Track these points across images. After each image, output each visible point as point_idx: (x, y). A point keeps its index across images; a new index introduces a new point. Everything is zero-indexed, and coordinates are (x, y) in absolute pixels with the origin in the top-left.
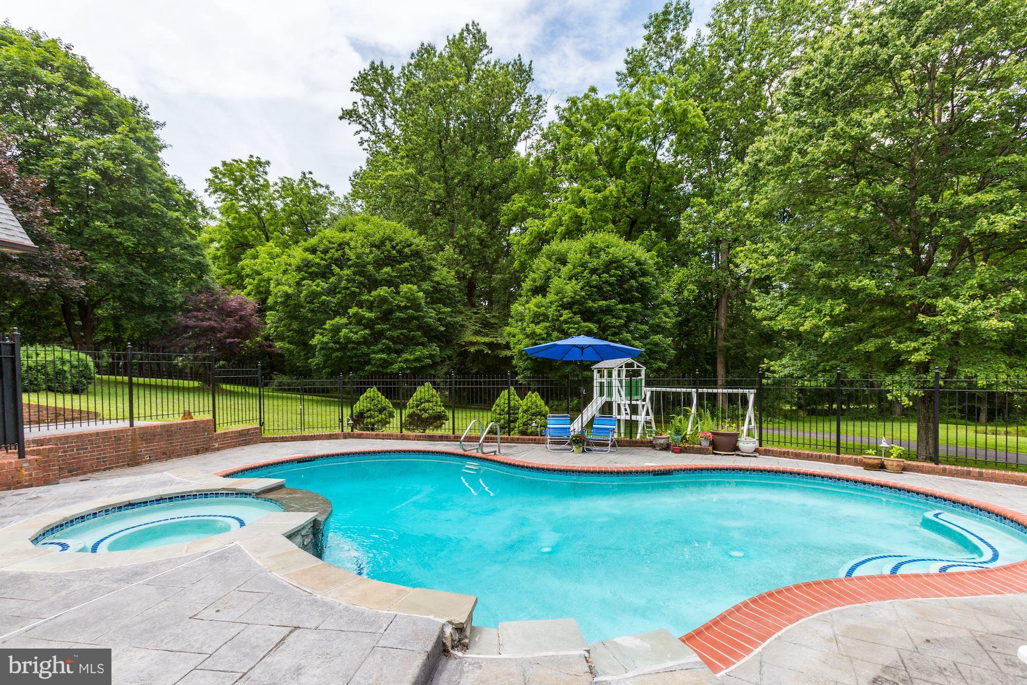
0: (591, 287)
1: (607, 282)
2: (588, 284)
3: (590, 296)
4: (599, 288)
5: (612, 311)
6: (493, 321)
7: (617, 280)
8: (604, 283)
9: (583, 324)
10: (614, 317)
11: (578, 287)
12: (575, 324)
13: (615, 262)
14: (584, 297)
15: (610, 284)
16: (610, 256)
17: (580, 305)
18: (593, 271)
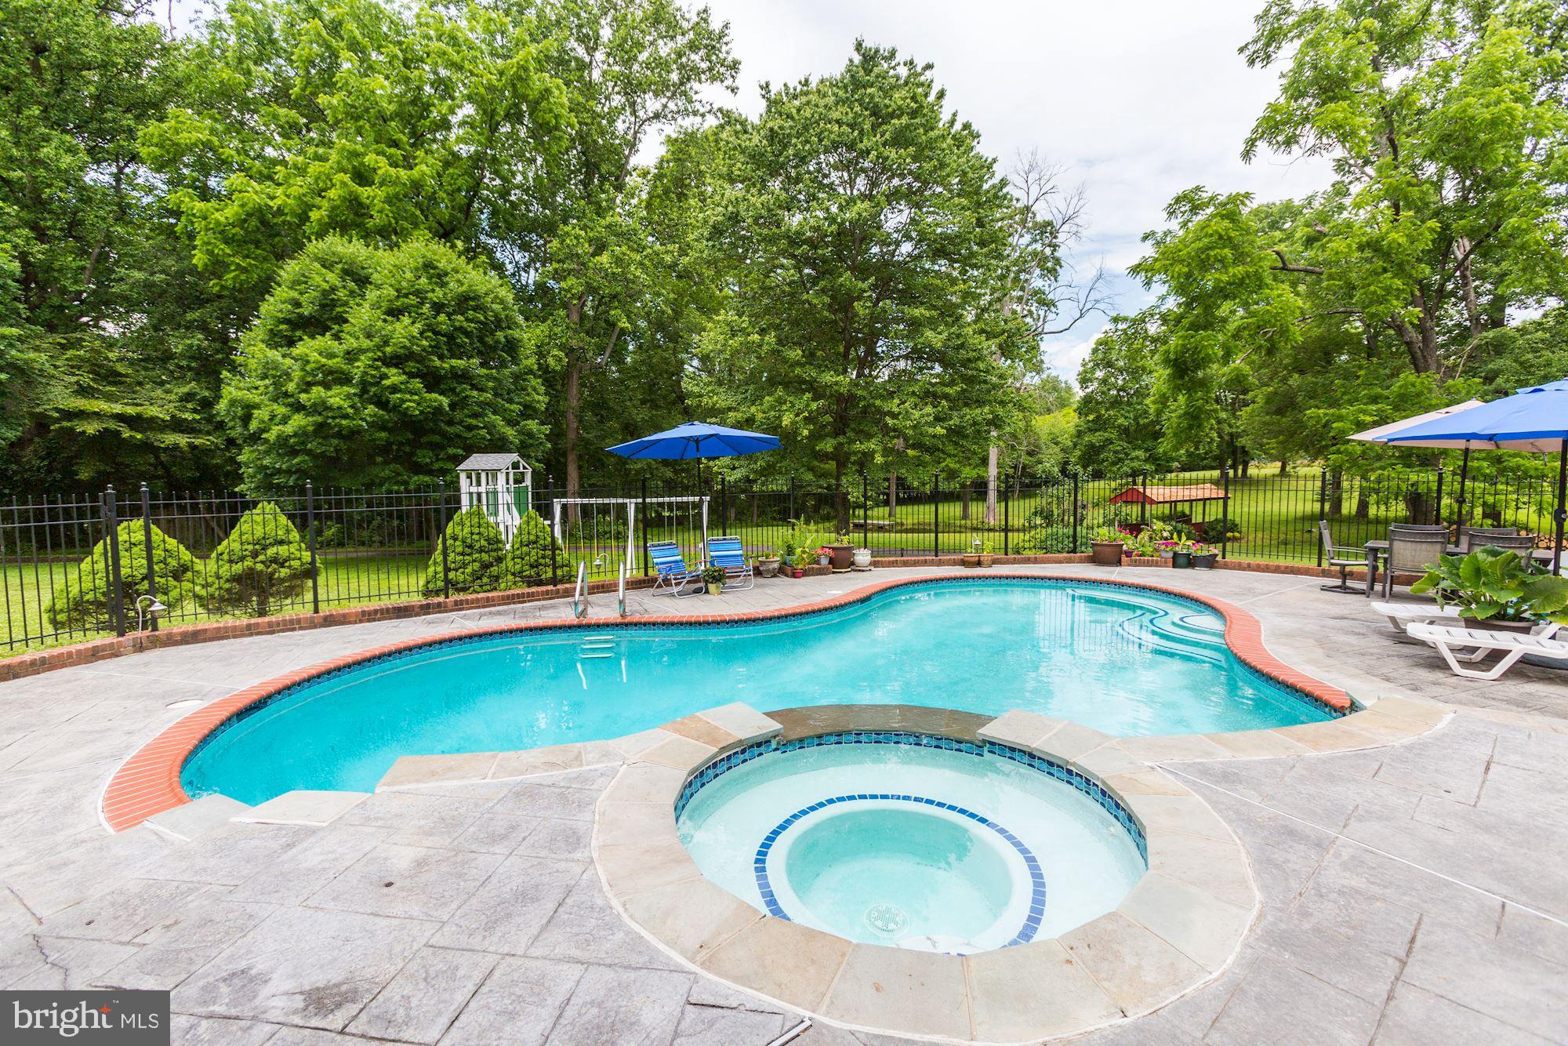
0: (436, 333)
1: (461, 329)
2: (430, 328)
3: (435, 349)
4: (451, 338)
5: (471, 378)
6: (121, 368)
7: (479, 330)
8: (456, 329)
9: (428, 396)
10: (474, 387)
11: (415, 330)
12: (412, 393)
13: (473, 299)
14: (424, 350)
15: (467, 334)
16: (464, 288)
17: (418, 362)
18: (438, 307)
